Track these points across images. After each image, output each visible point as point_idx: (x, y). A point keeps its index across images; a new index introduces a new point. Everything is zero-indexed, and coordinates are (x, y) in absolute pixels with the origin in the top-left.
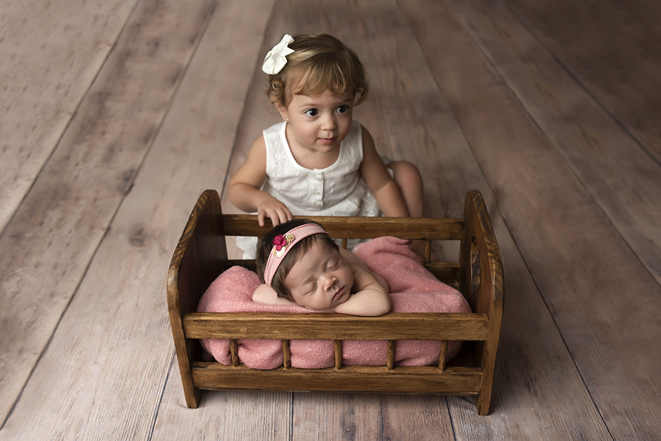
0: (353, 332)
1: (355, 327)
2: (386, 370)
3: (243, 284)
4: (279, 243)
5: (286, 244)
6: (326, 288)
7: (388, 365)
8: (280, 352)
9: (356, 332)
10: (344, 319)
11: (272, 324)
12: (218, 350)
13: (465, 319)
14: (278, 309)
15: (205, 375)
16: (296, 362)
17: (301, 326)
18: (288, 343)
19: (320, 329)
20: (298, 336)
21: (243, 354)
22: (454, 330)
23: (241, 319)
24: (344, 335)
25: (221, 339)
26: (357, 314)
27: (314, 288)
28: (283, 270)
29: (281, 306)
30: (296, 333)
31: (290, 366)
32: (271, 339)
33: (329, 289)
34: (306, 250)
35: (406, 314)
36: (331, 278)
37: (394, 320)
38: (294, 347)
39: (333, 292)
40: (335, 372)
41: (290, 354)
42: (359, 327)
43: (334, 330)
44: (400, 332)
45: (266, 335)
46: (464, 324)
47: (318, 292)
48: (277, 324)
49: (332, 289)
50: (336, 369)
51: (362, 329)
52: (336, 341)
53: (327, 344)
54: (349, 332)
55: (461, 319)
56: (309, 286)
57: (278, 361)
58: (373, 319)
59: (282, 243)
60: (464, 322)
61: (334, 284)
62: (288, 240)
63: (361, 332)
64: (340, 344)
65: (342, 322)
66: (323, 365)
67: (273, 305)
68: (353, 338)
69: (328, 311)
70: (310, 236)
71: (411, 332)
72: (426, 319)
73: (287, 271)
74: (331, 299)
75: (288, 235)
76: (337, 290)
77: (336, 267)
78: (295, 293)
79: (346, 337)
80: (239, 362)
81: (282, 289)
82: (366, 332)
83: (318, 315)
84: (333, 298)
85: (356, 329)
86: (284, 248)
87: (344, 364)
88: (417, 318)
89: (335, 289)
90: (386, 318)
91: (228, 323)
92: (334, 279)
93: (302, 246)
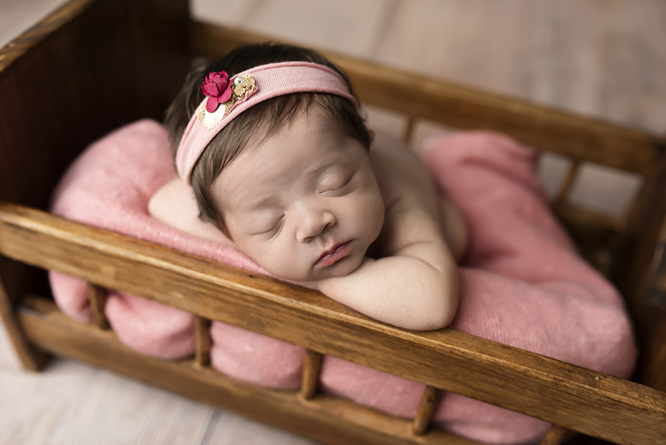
0: (348, 346)
1: (355, 338)
2: (407, 431)
4: (215, 93)
5: (232, 99)
6: (301, 235)
7: (417, 425)
8: (187, 333)
9: (356, 348)
10: (332, 314)
11: (169, 277)
12: (65, 291)
13: (637, 403)
15: (41, 325)
16: (220, 359)
17: (233, 300)
18: (207, 324)
19: (273, 319)
20: (223, 316)
21: (114, 309)
22: (597, 416)
23: (101, 246)
24: (328, 346)
25: (69, 274)
27: (275, 227)
28: (211, 165)
30: (220, 310)
31: (207, 361)
32: (166, 303)
33: (309, 239)
34: (275, 128)
35: (485, 344)
36: (321, 213)
37: (452, 351)
38: (218, 332)
39: (319, 248)
40: (298, 403)
41: (210, 342)
42: (365, 342)
43: (307, 329)
44: (459, 378)
45: (157, 295)
46: (629, 414)
47: (281, 242)
48: (178, 280)
49: (318, 241)
50: (301, 398)
51: (370, 347)
52: (310, 352)
53: (289, 349)
54: (339, 343)
55: (625, 399)
56: (264, 218)
57: (183, 348)
58: (403, 335)
60: (631, 408)
61: (324, 230)
62: (239, 91)
63: (369, 352)
64: (319, 361)
65: (326, 319)
66: (275, 384)
68: (343, 353)
69: (302, 288)
70: (305, 93)
71: (486, 387)
72: (533, 372)
73: (218, 167)
74: (309, 264)
76: (329, 246)
77: (344, 187)
79: (331, 351)
80: (106, 325)
81: (211, 209)
82: (379, 354)
83: (276, 287)
84: (316, 263)
85: (355, 343)
86: (223, 108)
87: (319, 391)
88: (512, 364)
89: (324, 241)
90: (435, 342)
91: (75, 249)
92: (328, 218)
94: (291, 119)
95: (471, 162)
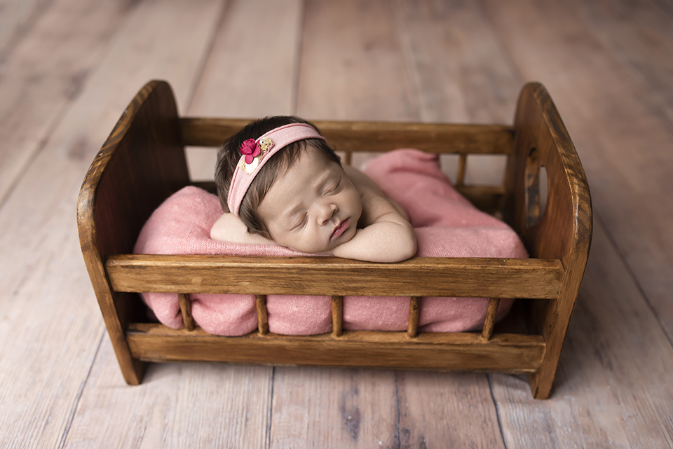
0: (360, 285)
1: (362, 278)
2: (406, 337)
3: (198, 213)
4: (250, 152)
5: (261, 153)
6: (320, 221)
7: (410, 330)
8: (252, 312)
9: (365, 285)
10: (346, 266)
11: (239, 272)
12: (162, 308)
13: (529, 268)
14: (248, 250)
15: (145, 341)
16: (276, 325)
17: (282, 276)
18: (264, 299)
19: (310, 281)
20: (277, 290)
21: (198, 313)
22: (511, 283)
23: (192, 264)
24: (346, 289)
25: (166, 293)
26: (366, 259)
27: (304, 221)
28: (256, 193)
29: (251, 245)
30: (275, 286)
31: (267, 331)
32: (237, 293)
33: (325, 222)
34: (291, 162)
35: (438, 260)
36: (329, 205)
37: (421, 268)
38: (273, 305)
39: (332, 227)
40: (333, 340)
41: (267, 315)
42: (369, 278)
43: (332, 281)
44: (429, 285)
45: (231, 288)
46: (527, 276)
47: (309, 229)
48: (246, 273)
49: (330, 222)
50: (333, 336)
51: (373, 281)
52: (334, 298)
53: (321, 302)
54: (354, 285)
55: (522, 267)
56: (296, 219)
57: (250, 325)
58: (391, 266)
59: (254, 151)
60: (527, 271)
61: (334, 214)
62: (264, 148)
63: (372, 284)
64: (340, 302)
65: (343, 270)
66: (315, 330)
67: (240, 245)
68: (358, 292)
69: (323, 255)
70: (301, 140)
71: (445, 286)
72: (469, 267)
73: (262, 194)
74: (328, 237)
75: (263, 140)
76: (337, 224)
77: (337, 189)
78: (274, 227)
79: (349, 293)
80: (194, 325)
81: (255, 222)
82: (379, 285)
83: (308, 260)
84: (331, 237)
85: (363, 281)
86: (256, 160)
87: (345, 328)
88: (456, 266)
89: (334, 221)
90: (409, 265)
91: (173, 271)
92: (333, 207)
93: (285, 156)
94: (299, 156)
95: (396, 170)
